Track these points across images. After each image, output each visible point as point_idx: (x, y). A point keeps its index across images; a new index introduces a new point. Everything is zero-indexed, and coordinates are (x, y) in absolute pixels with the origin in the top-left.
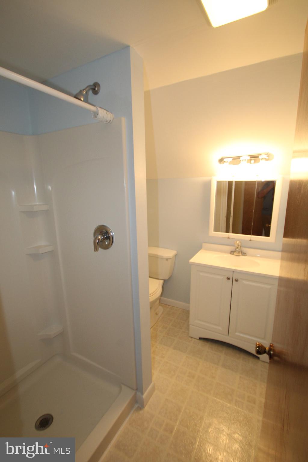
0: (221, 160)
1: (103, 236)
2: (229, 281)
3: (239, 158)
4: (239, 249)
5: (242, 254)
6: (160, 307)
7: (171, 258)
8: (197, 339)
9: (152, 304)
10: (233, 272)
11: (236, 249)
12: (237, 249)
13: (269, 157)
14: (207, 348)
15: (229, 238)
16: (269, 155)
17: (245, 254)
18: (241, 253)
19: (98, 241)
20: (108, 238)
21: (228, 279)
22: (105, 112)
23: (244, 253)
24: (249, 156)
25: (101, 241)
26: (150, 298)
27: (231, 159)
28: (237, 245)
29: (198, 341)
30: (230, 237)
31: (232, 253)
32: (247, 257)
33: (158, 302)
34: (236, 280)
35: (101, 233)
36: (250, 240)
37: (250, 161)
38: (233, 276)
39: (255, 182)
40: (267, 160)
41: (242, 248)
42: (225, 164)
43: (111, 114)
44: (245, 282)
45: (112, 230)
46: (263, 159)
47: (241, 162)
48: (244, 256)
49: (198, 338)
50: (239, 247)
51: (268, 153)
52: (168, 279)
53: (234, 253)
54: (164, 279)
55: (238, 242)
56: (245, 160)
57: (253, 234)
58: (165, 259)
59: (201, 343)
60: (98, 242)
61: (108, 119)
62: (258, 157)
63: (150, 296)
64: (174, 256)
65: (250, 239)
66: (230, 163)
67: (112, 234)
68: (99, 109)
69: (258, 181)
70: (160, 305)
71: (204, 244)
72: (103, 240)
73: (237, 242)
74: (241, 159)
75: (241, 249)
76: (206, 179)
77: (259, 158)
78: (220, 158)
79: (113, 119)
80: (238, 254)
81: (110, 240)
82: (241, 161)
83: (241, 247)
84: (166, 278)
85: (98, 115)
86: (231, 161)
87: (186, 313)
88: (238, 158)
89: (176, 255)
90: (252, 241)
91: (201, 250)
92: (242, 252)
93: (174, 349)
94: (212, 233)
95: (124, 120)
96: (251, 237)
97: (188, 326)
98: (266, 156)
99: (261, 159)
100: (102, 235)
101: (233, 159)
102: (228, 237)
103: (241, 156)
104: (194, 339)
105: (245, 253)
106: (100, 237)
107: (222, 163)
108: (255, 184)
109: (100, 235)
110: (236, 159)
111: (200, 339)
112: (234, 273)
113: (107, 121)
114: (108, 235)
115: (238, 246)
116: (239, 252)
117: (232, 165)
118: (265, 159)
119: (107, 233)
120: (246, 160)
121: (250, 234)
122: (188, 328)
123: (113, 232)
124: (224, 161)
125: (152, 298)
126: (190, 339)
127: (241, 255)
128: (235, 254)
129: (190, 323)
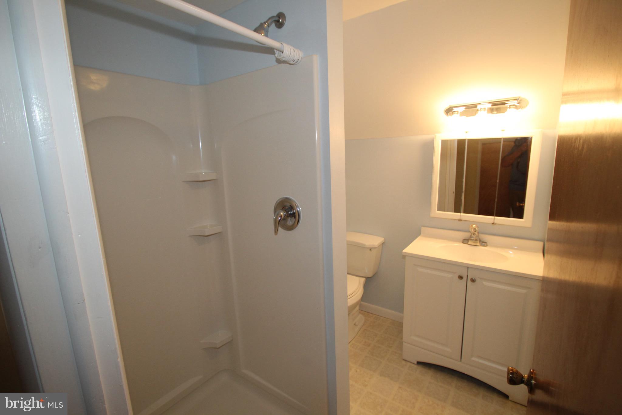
0: (449, 111)
1: (287, 212)
2: (461, 281)
3: (476, 107)
4: (476, 236)
5: (481, 243)
6: (360, 315)
7: (376, 247)
8: (414, 364)
9: (351, 309)
10: (468, 267)
11: (471, 237)
12: (473, 236)
13: (520, 103)
14: (428, 377)
15: (460, 220)
16: (521, 100)
17: (485, 245)
18: (478, 241)
19: (280, 218)
20: (293, 215)
21: (461, 278)
22: (292, 48)
23: (483, 242)
24: (490, 102)
25: (284, 219)
26: (348, 300)
27: (463, 109)
28: (473, 231)
29: (416, 366)
30: (462, 218)
31: (465, 241)
32: (487, 247)
33: (358, 308)
34: (473, 280)
35: (284, 208)
36: (493, 224)
37: (491, 110)
38: (467, 274)
39: (500, 139)
40: (516, 107)
41: (480, 235)
42: (455, 115)
43: (299, 51)
44: (486, 283)
45: (298, 205)
46: (511, 107)
47: (479, 112)
48: (484, 246)
49: (416, 363)
50: (476, 233)
51: (519, 97)
52: (373, 276)
53: (468, 242)
54: (367, 276)
55: (474, 226)
56: (485, 108)
57: (497, 216)
58: (368, 248)
59: (420, 368)
60: (280, 220)
61: (296, 58)
62: (504, 104)
63: (348, 297)
64: (380, 245)
65: (493, 222)
66: (462, 114)
67: (298, 209)
68: (285, 45)
69: (504, 138)
70: (360, 313)
71: (423, 229)
72: (286, 217)
73: (472, 225)
74: (479, 107)
75: (478, 236)
76: (426, 137)
77: (506, 105)
78: (447, 107)
79: (302, 58)
80: (474, 243)
81: (295, 217)
82: (478, 110)
83: (478, 233)
84: (370, 275)
85: (283, 52)
86: (464, 111)
87: (399, 326)
88: (474, 106)
89: (383, 244)
90: (496, 224)
91: (419, 237)
92: (480, 241)
93: (381, 376)
94: (436, 213)
95: (316, 59)
96: (494, 219)
97: (401, 344)
98: (515, 103)
99: (508, 106)
100: (285, 210)
101: (466, 109)
102: (458, 218)
103: (479, 104)
104: (409, 364)
105: (486, 243)
106: (282, 214)
107: (450, 115)
108: (500, 143)
109: (281, 211)
110: (471, 109)
111: (419, 363)
112: (469, 270)
113: (294, 61)
114: (293, 211)
115: (475, 231)
116: (476, 240)
117: (464, 117)
118: (514, 106)
119: (292, 208)
120: (487, 109)
121: (492, 215)
122: (400, 346)
123: (300, 207)
124: (453, 111)
125: (351, 301)
126: (404, 362)
127: (478, 244)
128: (470, 243)
129: (404, 339)
